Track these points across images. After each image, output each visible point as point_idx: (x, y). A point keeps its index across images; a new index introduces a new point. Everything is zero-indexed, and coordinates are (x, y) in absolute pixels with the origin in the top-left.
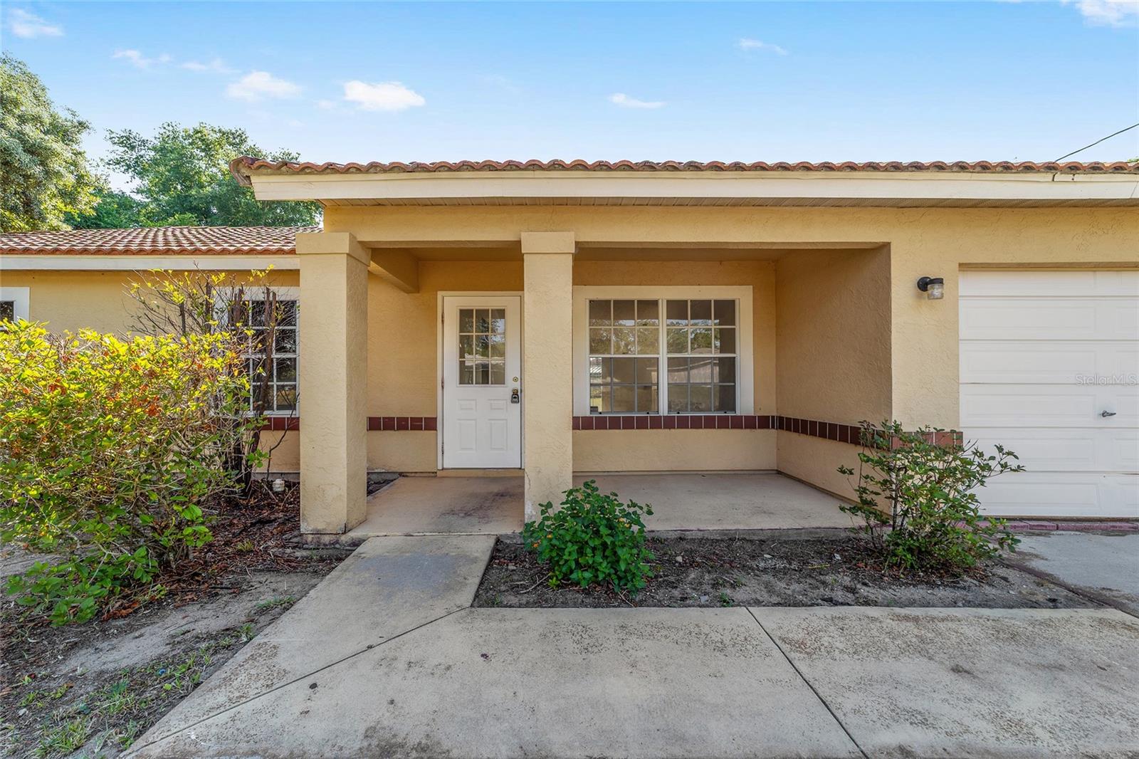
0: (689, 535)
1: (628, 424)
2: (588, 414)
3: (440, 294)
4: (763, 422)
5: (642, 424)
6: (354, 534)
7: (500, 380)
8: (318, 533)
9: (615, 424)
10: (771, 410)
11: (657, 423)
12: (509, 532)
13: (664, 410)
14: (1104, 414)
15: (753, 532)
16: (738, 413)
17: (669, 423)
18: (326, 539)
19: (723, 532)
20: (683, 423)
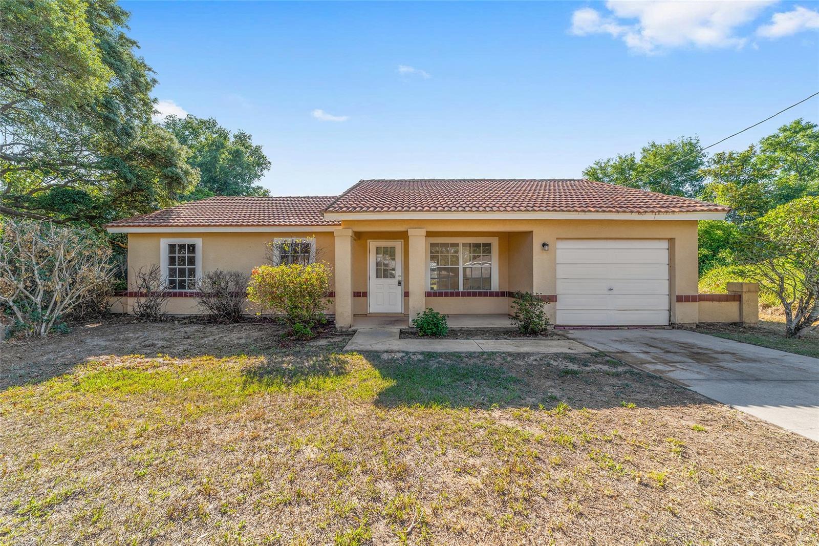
0: (463, 329)
1: (446, 295)
2: (430, 291)
3: (368, 241)
4: (503, 294)
5: (452, 295)
6: (353, 328)
7: (393, 276)
8: (342, 328)
9: (441, 294)
10: (506, 290)
11: (458, 294)
12: (404, 328)
13: (461, 289)
14: (611, 290)
15: (485, 328)
16: (492, 290)
17: (463, 294)
18: (344, 330)
19: (475, 328)
20: (469, 294)
